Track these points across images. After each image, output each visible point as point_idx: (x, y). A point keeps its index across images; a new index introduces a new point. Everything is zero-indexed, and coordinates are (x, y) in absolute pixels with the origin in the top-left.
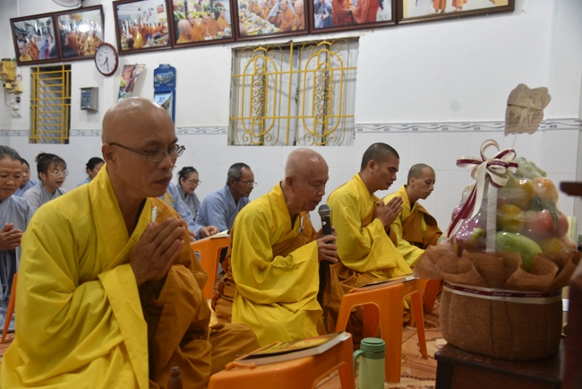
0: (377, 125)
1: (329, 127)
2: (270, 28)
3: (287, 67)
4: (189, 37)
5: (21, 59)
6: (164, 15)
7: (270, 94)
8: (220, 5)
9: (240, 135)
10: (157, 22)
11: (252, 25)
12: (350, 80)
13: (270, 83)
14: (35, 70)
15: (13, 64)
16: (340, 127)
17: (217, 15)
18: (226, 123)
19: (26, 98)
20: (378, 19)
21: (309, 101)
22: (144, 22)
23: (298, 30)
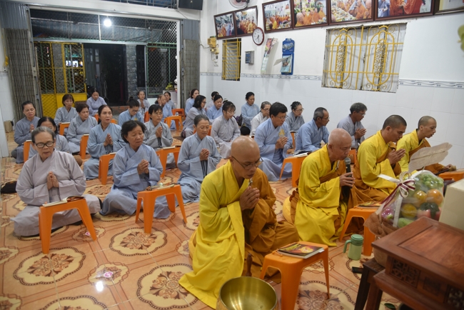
0: (413, 81)
1: (383, 79)
2: (349, 17)
3: (359, 40)
4: (303, 22)
5: (219, 36)
6: (289, 10)
7: (348, 57)
8: (320, 4)
9: (329, 81)
10: (285, 14)
11: (339, 15)
12: (399, 50)
13: (348, 50)
14: (224, 41)
15: (215, 39)
16: (390, 79)
17: (319, 10)
18: (321, 74)
19: (220, 56)
20: (421, 11)
21: (372, 62)
22: (278, 14)
23: (367, 19)
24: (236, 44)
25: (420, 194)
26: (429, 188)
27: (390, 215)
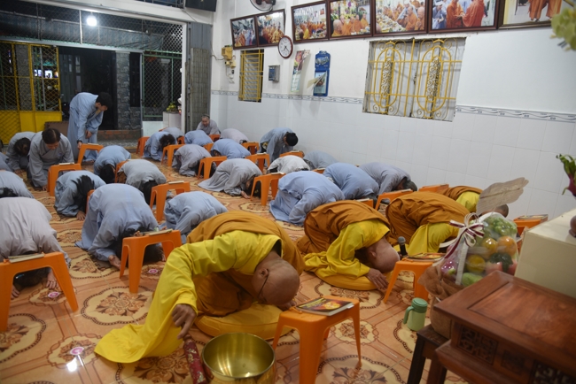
0: (473, 108)
1: (437, 105)
2: (398, 27)
3: (409, 56)
4: (341, 32)
5: (236, 45)
6: (324, 16)
7: (395, 76)
8: (363, 9)
9: (371, 105)
10: (319, 21)
11: (385, 25)
12: (456, 70)
13: (396, 68)
14: (243, 52)
15: (231, 48)
16: (445, 105)
17: (361, 17)
18: (362, 96)
19: (237, 70)
20: (483, 24)
21: (424, 84)
22: (311, 21)
23: (419, 30)
24: (257, 56)
25: (490, 242)
26: (500, 235)
27: (452, 269)
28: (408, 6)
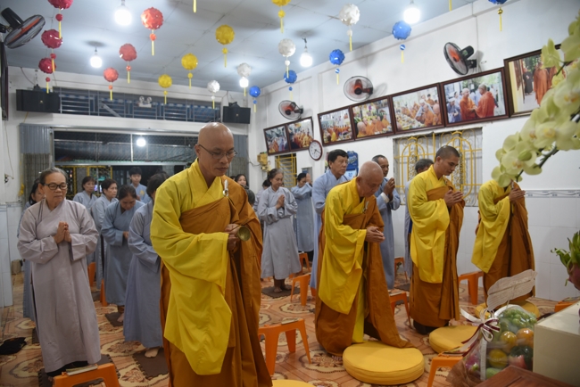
1: (465, 192)
2: (417, 124)
4: (365, 132)
5: (270, 151)
6: (348, 120)
10: (344, 124)
11: (405, 123)
12: (478, 158)
14: (277, 157)
15: (266, 155)
16: (473, 191)
17: (382, 118)
20: (495, 114)
22: (337, 125)
23: (437, 125)
24: (290, 160)
25: (508, 335)
26: (519, 327)
27: (475, 365)
28: (423, 104)
